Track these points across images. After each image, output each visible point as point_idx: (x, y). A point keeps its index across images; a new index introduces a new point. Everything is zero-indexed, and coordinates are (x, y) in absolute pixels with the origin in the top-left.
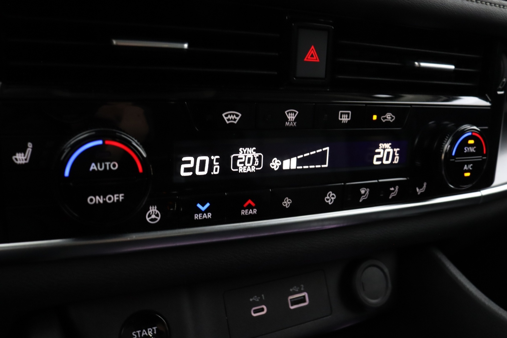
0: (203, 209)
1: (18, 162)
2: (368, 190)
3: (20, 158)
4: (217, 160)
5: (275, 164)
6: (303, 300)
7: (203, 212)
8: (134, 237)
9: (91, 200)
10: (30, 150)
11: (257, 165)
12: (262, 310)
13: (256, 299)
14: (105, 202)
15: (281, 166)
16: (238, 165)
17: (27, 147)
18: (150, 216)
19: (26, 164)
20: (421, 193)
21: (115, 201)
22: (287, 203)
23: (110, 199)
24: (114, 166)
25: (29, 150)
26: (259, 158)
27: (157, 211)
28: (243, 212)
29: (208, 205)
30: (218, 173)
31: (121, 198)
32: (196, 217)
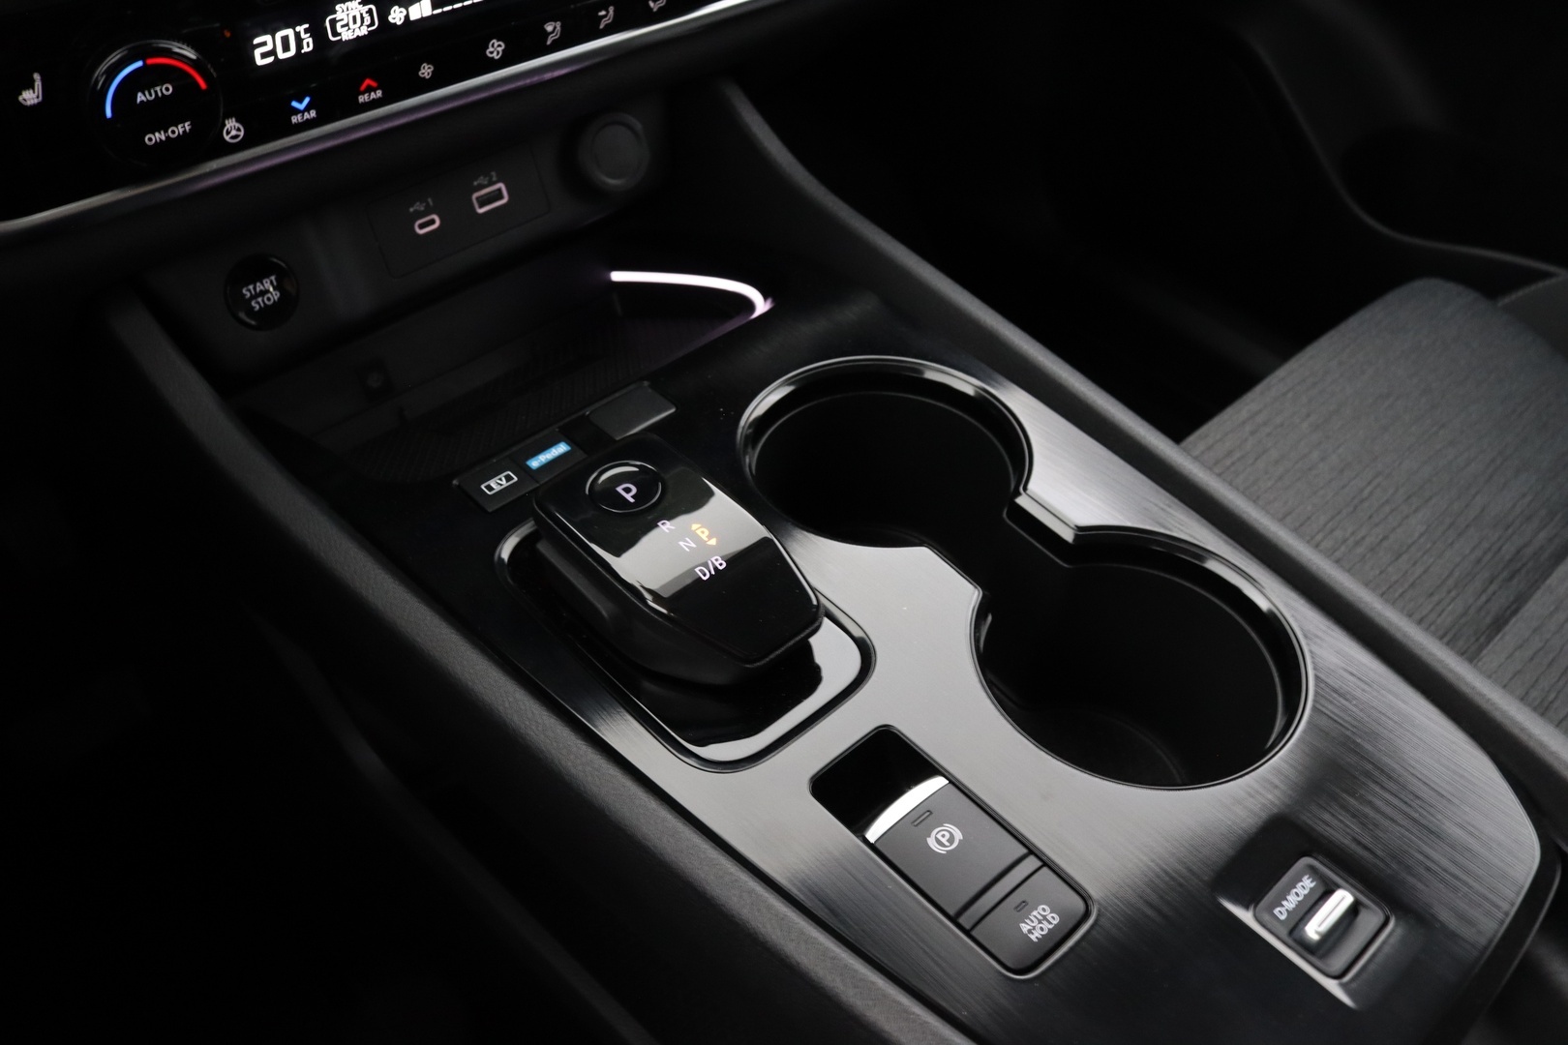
0: (301, 106)
1: (29, 103)
2: (558, 25)
3: (30, 97)
4: (306, 31)
5: (397, 16)
6: (498, 195)
7: (303, 112)
8: (214, 165)
9: (150, 139)
10: (40, 84)
11: (369, 23)
12: (432, 222)
13: (419, 207)
14: (168, 138)
15: (407, 17)
16: (339, 30)
17: (33, 81)
18: (228, 133)
19: (39, 103)
20: (660, 8)
21: (181, 133)
22: (426, 71)
23: (173, 132)
24: (167, 89)
25: (38, 84)
26: (370, 12)
27: (237, 125)
28: (362, 99)
29: (307, 100)
30: (311, 48)
31: (187, 128)
32: (295, 119)
